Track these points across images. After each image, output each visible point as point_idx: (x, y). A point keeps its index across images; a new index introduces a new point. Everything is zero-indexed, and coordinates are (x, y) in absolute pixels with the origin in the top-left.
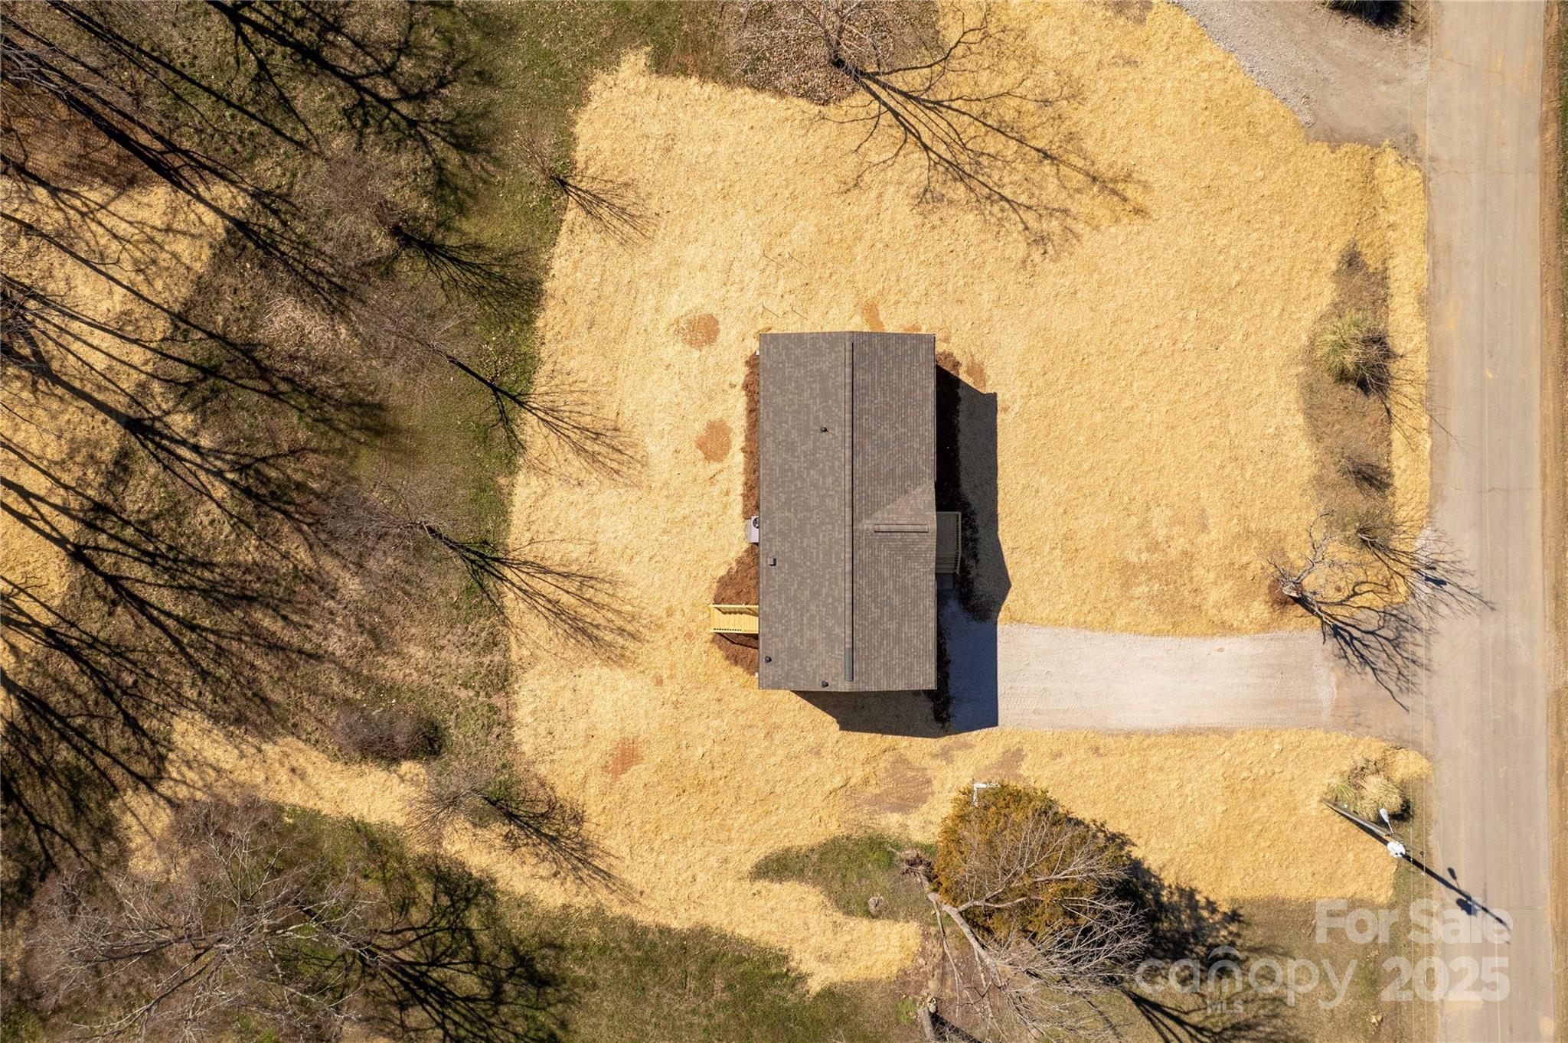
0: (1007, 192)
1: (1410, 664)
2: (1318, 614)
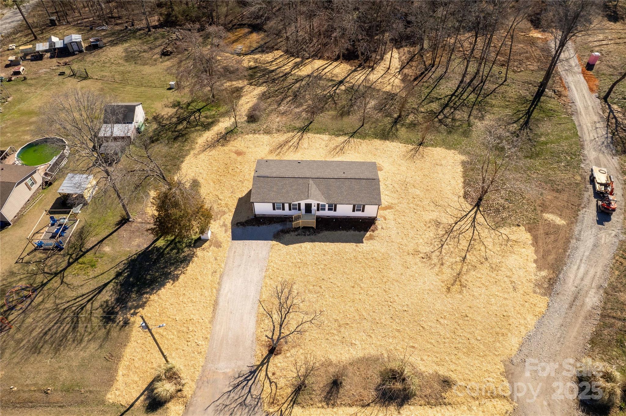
0: (445, 246)
1: (230, 413)
2: (262, 364)
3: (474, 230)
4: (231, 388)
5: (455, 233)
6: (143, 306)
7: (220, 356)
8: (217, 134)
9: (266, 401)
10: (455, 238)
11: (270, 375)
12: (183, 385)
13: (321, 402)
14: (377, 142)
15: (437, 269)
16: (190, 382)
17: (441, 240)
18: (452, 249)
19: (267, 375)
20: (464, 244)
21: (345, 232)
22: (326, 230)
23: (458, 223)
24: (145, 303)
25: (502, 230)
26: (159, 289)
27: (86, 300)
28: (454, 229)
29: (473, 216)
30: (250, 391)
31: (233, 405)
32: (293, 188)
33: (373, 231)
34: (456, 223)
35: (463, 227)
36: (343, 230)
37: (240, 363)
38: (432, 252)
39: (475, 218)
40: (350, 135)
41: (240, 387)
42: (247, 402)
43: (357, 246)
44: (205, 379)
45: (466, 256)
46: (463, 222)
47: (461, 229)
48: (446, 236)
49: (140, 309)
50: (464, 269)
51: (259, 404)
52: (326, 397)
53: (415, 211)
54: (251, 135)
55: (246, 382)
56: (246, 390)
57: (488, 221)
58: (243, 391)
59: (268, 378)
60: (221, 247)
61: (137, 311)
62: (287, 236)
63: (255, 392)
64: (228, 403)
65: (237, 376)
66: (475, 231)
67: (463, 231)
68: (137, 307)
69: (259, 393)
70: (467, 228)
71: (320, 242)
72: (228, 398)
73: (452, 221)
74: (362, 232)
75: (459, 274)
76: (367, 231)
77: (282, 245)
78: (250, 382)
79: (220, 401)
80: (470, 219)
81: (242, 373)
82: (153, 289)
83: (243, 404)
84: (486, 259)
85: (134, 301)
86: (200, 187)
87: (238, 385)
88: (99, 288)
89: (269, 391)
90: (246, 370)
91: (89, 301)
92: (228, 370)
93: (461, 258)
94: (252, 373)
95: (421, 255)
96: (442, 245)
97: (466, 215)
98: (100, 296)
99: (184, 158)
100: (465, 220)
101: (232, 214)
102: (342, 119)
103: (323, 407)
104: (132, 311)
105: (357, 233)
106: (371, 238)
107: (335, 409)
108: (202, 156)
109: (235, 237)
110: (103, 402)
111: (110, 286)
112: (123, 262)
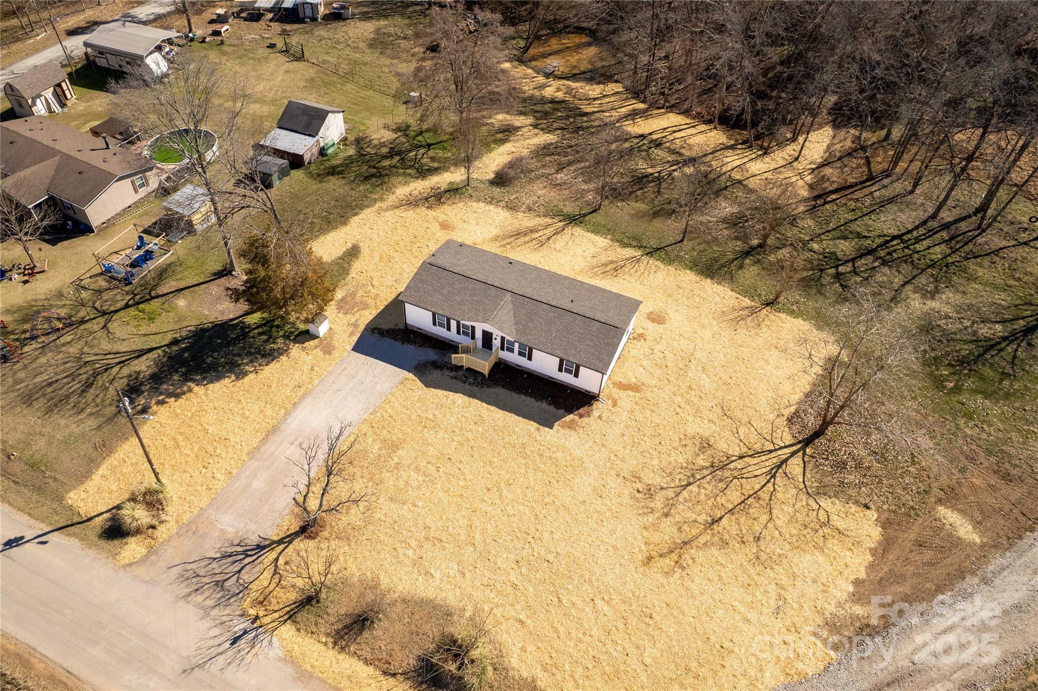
0: (694, 488)
1: (196, 587)
2: (280, 542)
3: (768, 481)
4: (218, 555)
5: (727, 473)
6: (177, 396)
7: (231, 506)
8: (432, 189)
9: (254, 595)
10: (721, 481)
11: (281, 561)
12: (161, 522)
13: (328, 635)
14: (689, 277)
15: (651, 518)
16: (172, 523)
17: (693, 475)
18: (702, 497)
19: (277, 559)
20: (734, 496)
21: (532, 400)
22: (503, 386)
23: (746, 459)
24: (184, 393)
25: (825, 503)
26: (212, 382)
27: (118, 360)
28: (732, 466)
29: (784, 457)
30: (239, 571)
31: (206, 580)
32: (475, 298)
33: (581, 416)
34: (741, 457)
35: (749, 469)
36: (531, 396)
37: (252, 527)
38: (662, 488)
39: (786, 461)
40: (648, 250)
41: (231, 559)
42: (227, 584)
43: (538, 429)
44: (194, 527)
45: (721, 518)
46: (756, 460)
47: (745, 471)
48: (706, 472)
49: (173, 399)
50: (702, 540)
51: (241, 595)
52: (338, 632)
53: (678, 410)
54: (481, 205)
55: (243, 556)
56: (237, 567)
57: (808, 475)
58: (232, 567)
59: (276, 566)
60: (330, 353)
61: (167, 400)
62: (436, 374)
63: (245, 576)
64: (201, 574)
65: (236, 542)
66: (770, 485)
67: (747, 475)
68: (170, 395)
69: (251, 579)
70: (759, 472)
71: (482, 400)
72: (206, 566)
73: (735, 451)
74: (561, 411)
75: (685, 543)
76: (571, 413)
77: (419, 384)
78: (249, 559)
79: (193, 566)
80: (775, 460)
81: (246, 541)
82: (204, 378)
83: (220, 584)
84: (758, 539)
85: (171, 385)
86: (358, 258)
87: (230, 556)
88: (140, 351)
89: (266, 583)
90: (254, 540)
91: (119, 363)
92: (230, 529)
93: (709, 520)
94: (260, 548)
95: (639, 486)
96: (689, 484)
97: (771, 451)
98: (136, 362)
99: (362, 210)
100: (764, 458)
101: (375, 312)
102: (651, 221)
103: (326, 644)
104: (161, 398)
105: (552, 409)
106: (571, 426)
107: (341, 657)
108: (389, 214)
109: (360, 347)
110: (60, 499)
111: (154, 355)
112: (189, 329)
